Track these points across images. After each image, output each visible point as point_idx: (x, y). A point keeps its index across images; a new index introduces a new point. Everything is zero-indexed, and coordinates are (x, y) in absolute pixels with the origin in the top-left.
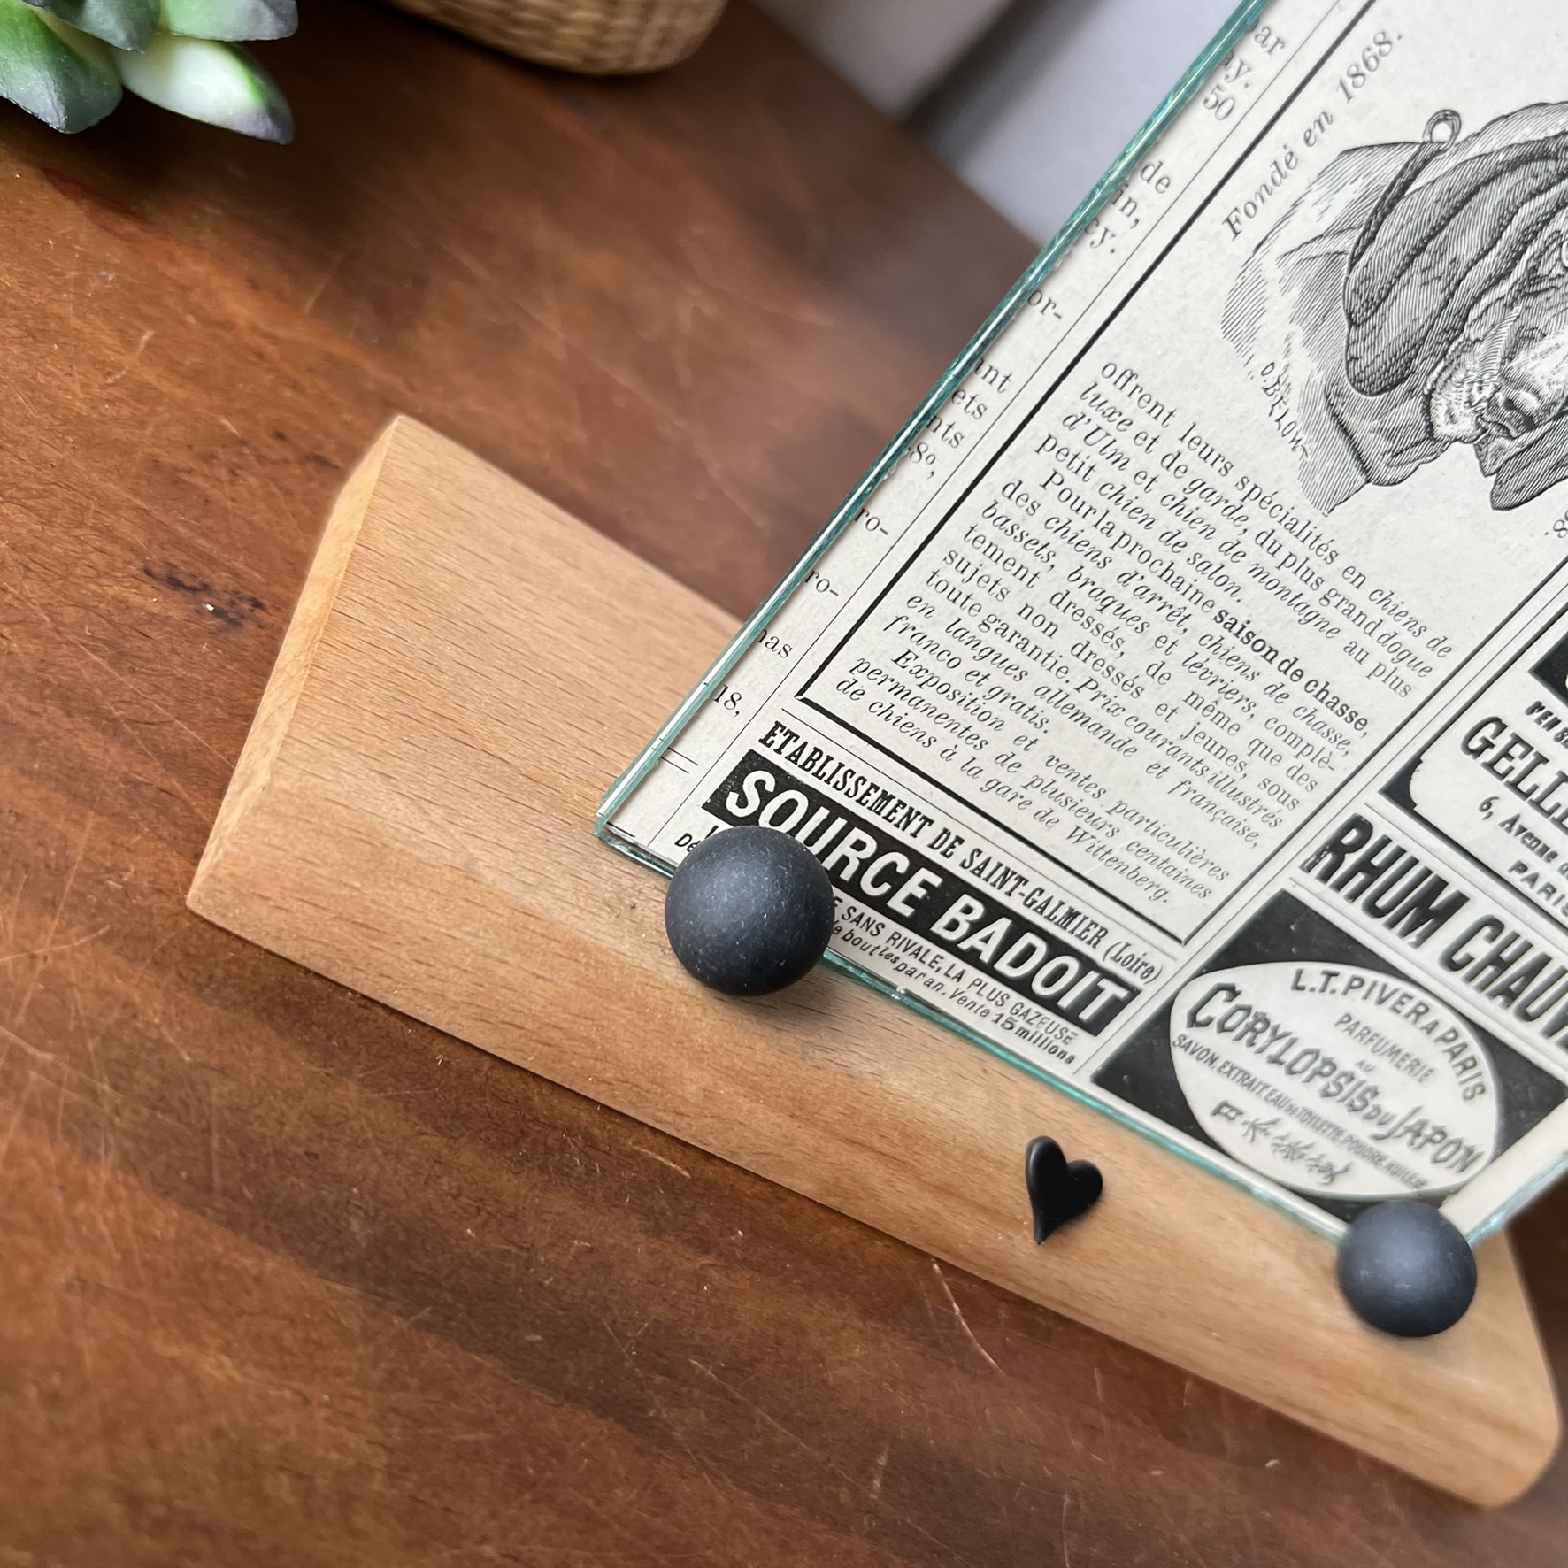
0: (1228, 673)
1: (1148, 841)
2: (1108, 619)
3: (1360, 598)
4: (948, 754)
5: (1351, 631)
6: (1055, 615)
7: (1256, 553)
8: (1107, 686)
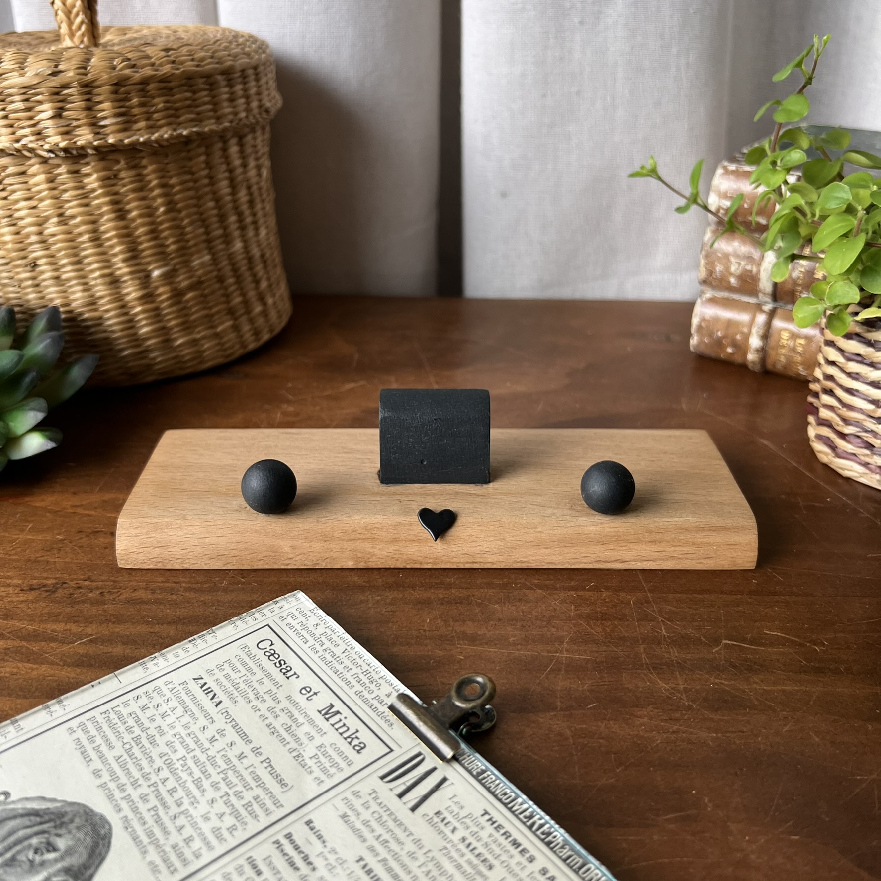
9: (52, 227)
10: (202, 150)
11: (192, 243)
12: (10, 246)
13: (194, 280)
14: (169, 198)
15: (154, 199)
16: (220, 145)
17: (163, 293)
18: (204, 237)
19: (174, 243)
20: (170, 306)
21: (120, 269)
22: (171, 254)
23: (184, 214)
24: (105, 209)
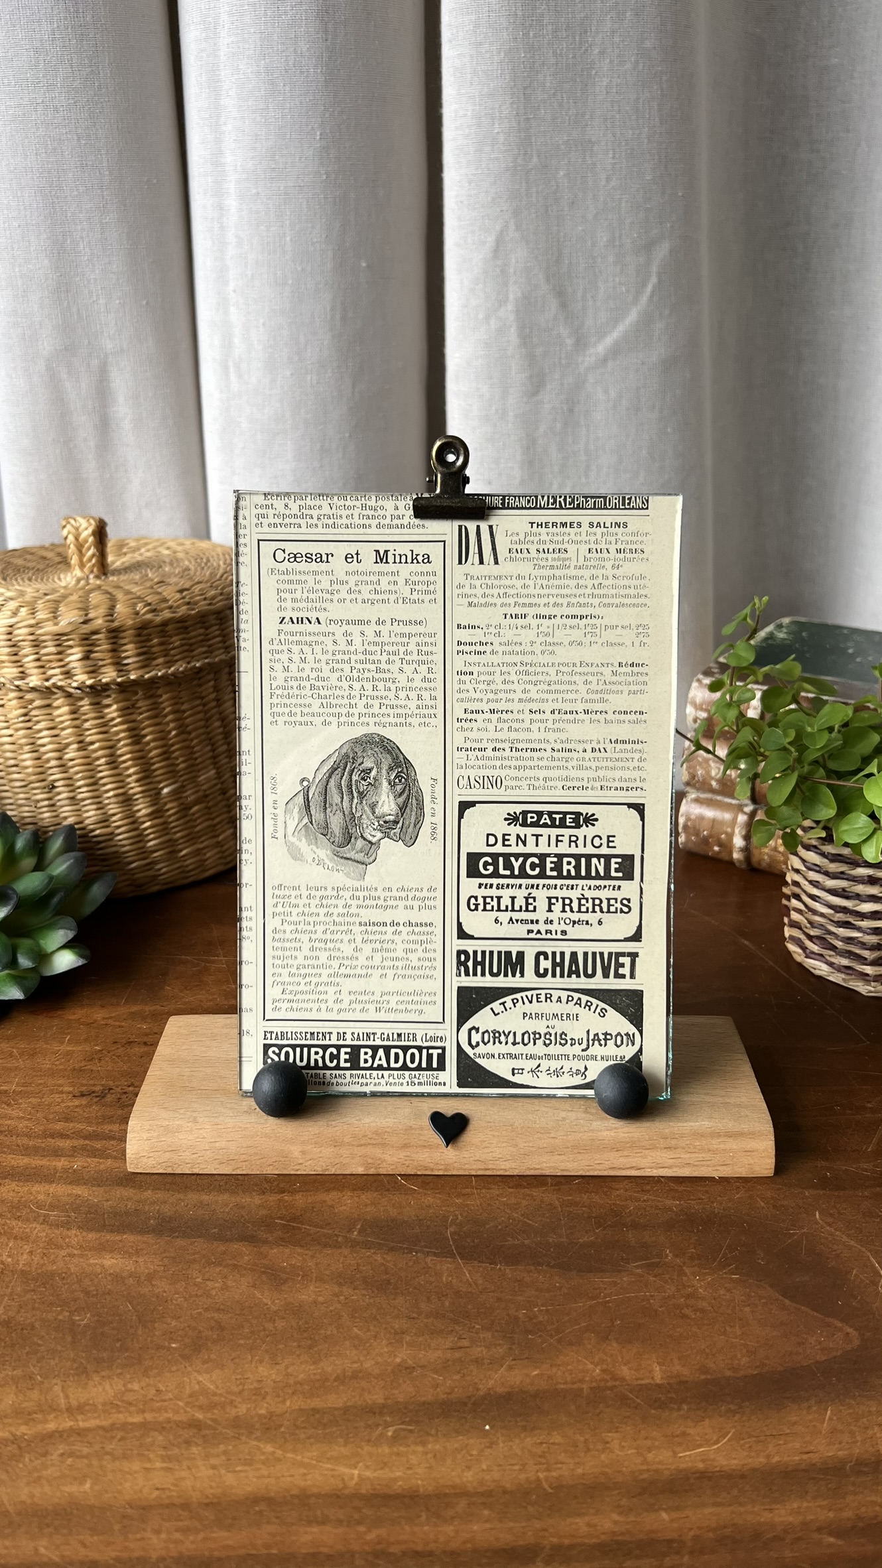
0: (378, 937)
1: (401, 998)
2: (329, 945)
3: (395, 893)
4: (319, 1010)
5: (401, 904)
6: (314, 954)
7: (354, 903)
8: (346, 962)
9: (71, 753)
10: (211, 676)
11: (199, 760)
12: (30, 770)
13: (200, 793)
14: (181, 722)
15: (168, 724)
16: (227, 670)
17: (172, 808)
18: (211, 754)
19: (182, 762)
20: (177, 820)
21: (132, 788)
22: (179, 772)
23: (193, 735)
24: (122, 735)
